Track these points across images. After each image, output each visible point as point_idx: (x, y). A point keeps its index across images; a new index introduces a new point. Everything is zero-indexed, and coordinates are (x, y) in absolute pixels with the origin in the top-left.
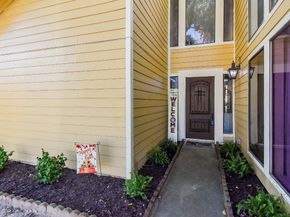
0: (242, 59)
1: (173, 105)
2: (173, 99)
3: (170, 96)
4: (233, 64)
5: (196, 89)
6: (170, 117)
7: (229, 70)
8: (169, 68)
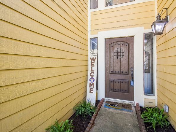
0: (169, 11)
1: (92, 65)
2: (93, 59)
3: (90, 56)
4: (159, 17)
5: (116, 49)
6: (89, 77)
7: (154, 24)
8: (89, 29)
